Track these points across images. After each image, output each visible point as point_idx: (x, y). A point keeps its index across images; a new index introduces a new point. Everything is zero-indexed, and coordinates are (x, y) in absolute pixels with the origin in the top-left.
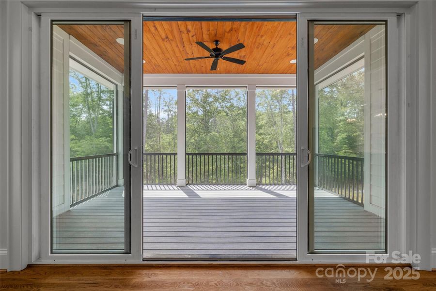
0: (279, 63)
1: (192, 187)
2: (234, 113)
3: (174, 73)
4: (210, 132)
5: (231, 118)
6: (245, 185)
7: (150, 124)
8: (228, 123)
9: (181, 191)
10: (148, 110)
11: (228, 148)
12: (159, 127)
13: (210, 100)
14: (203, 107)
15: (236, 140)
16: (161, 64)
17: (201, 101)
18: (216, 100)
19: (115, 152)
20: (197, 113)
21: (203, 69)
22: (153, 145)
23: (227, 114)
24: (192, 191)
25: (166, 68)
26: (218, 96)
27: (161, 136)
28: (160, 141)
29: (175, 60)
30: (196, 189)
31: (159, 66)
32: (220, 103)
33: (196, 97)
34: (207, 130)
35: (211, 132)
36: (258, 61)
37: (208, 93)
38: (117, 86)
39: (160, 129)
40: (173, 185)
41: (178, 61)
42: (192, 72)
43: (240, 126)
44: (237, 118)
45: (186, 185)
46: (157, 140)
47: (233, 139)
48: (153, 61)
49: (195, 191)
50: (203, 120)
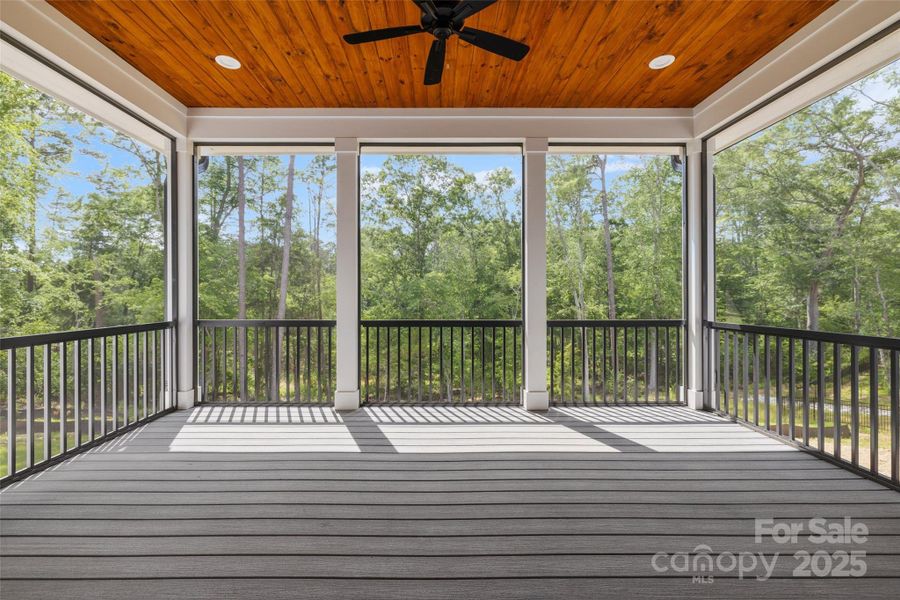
0: (617, 67)
1: (375, 413)
2: (475, 230)
3: (327, 105)
4: (427, 271)
5: (471, 242)
6: (518, 405)
7: (297, 253)
8: (466, 252)
9: (344, 428)
10: (293, 223)
11: (466, 305)
12: (317, 260)
13: (428, 201)
14: (412, 216)
15: (483, 287)
16: (286, 75)
17: (410, 204)
18: (440, 200)
19: (170, 319)
20: (399, 229)
21: (406, 91)
22: (306, 299)
23: (462, 233)
24: (375, 425)
25: (303, 90)
26: (445, 193)
27: (322, 279)
28: (319, 291)
29: (322, 59)
30: (386, 419)
31: (281, 80)
32: (448, 209)
33: (399, 196)
34: (421, 265)
35: (430, 271)
36: (560, 61)
37: (423, 188)
38: (173, 140)
39: (320, 265)
40: (324, 405)
41: (332, 61)
42: (374, 104)
43: (490, 259)
44: (482, 240)
45: (361, 406)
46: (313, 287)
47: (475, 286)
48: (263, 62)
49: (382, 428)
50: (412, 244)
